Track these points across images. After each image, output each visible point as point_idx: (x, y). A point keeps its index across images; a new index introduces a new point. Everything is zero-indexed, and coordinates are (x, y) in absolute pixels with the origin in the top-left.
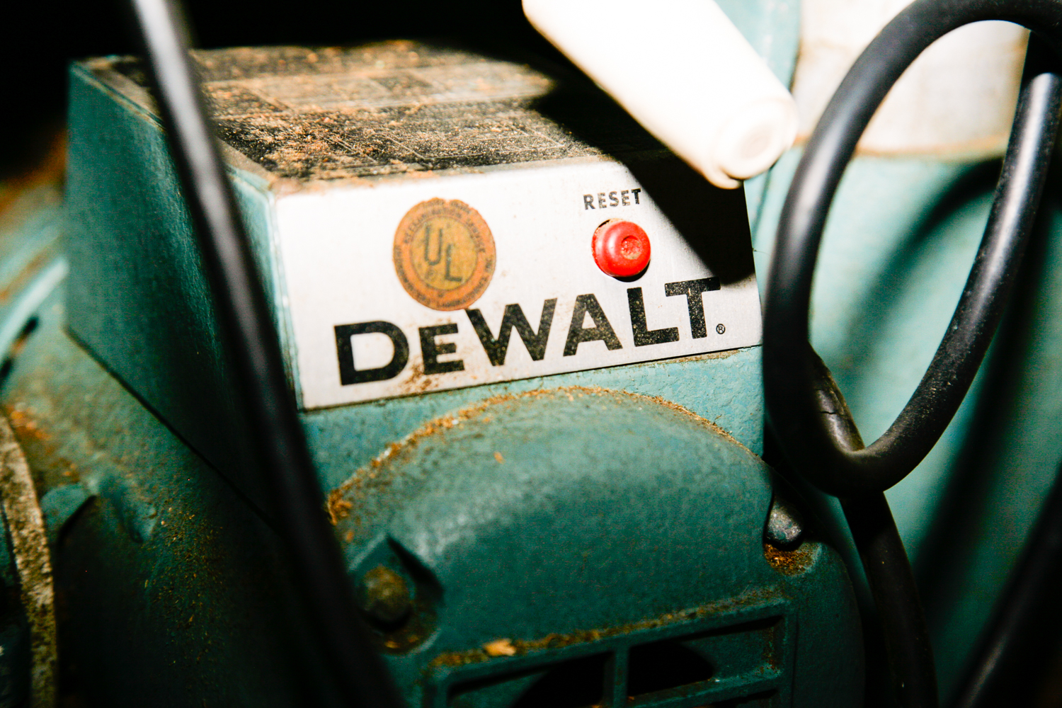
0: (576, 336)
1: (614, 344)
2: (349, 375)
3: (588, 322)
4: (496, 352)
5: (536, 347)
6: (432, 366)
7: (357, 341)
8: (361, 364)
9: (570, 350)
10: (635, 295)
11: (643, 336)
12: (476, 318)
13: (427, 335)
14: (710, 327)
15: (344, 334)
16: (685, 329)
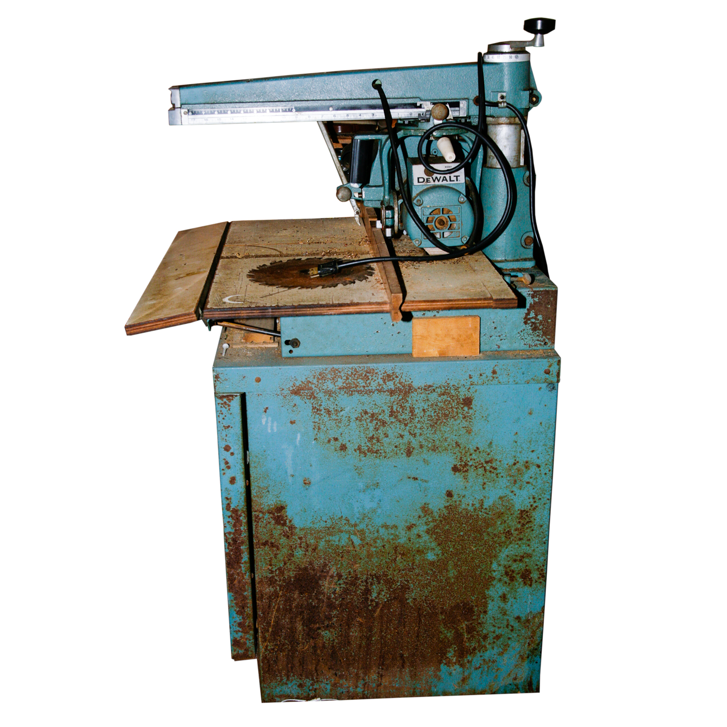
0: (443, 180)
1: (447, 181)
2: (419, 182)
3: (445, 179)
4: (434, 181)
5: (439, 181)
6: (427, 182)
7: (420, 179)
8: (420, 181)
9: (442, 181)
10: (450, 177)
11: (450, 181)
12: (432, 178)
13: (427, 179)
14: (458, 180)
15: (418, 178)
16: (455, 180)
